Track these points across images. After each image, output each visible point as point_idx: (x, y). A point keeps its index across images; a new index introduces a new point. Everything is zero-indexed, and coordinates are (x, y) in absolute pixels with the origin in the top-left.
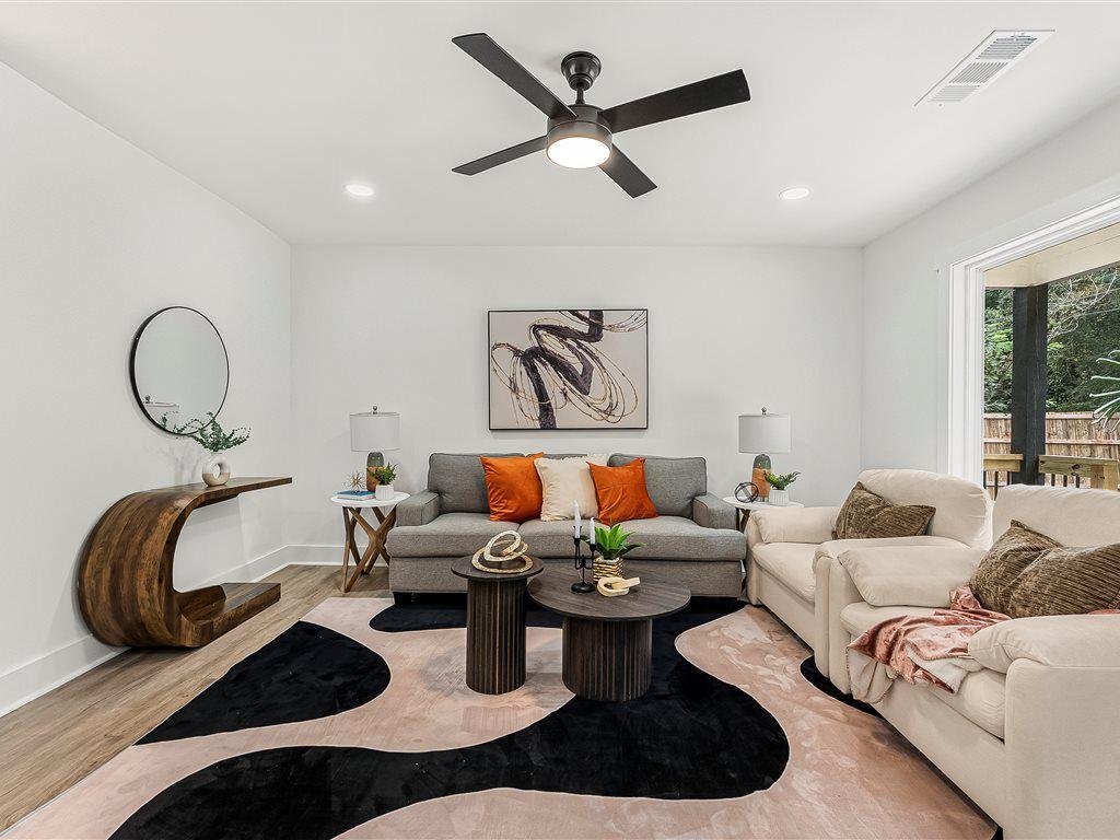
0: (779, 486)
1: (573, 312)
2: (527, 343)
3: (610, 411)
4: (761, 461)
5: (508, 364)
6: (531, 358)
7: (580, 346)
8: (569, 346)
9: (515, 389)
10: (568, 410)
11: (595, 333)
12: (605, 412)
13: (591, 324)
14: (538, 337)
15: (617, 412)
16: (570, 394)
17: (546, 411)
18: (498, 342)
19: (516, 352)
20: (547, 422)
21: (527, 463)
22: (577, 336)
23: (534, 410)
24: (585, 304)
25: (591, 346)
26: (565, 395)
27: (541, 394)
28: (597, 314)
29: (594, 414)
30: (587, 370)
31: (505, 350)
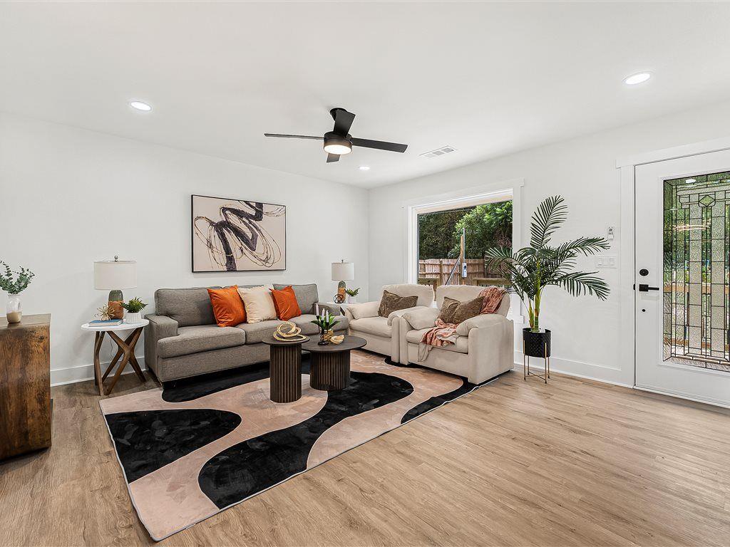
0: (352, 294)
1: (247, 202)
2: (218, 218)
3: (266, 260)
4: (342, 284)
5: (205, 230)
6: (221, 227)
7: (250, 222)
8: (244, 221)
9: (210, 246)
10: (243, 260)
11: (258, 216)
12: (264, 261)
13: (256, 210)
14: (226, 215)
15: (271, 261)
16: (244, 250)
17: (230, 260)
18: (199, 216)
19: (212, 223)
20: (231, 267)
21: (234, 291)
22: (249, 216)
23: (223, 259)
24: (254, 198)
25: (257, 223)
26: (242, 251)
27: (228, 250)
28: (260, 205)
29: (259, 262)
30: (254, 237)
31: (204, 221)
